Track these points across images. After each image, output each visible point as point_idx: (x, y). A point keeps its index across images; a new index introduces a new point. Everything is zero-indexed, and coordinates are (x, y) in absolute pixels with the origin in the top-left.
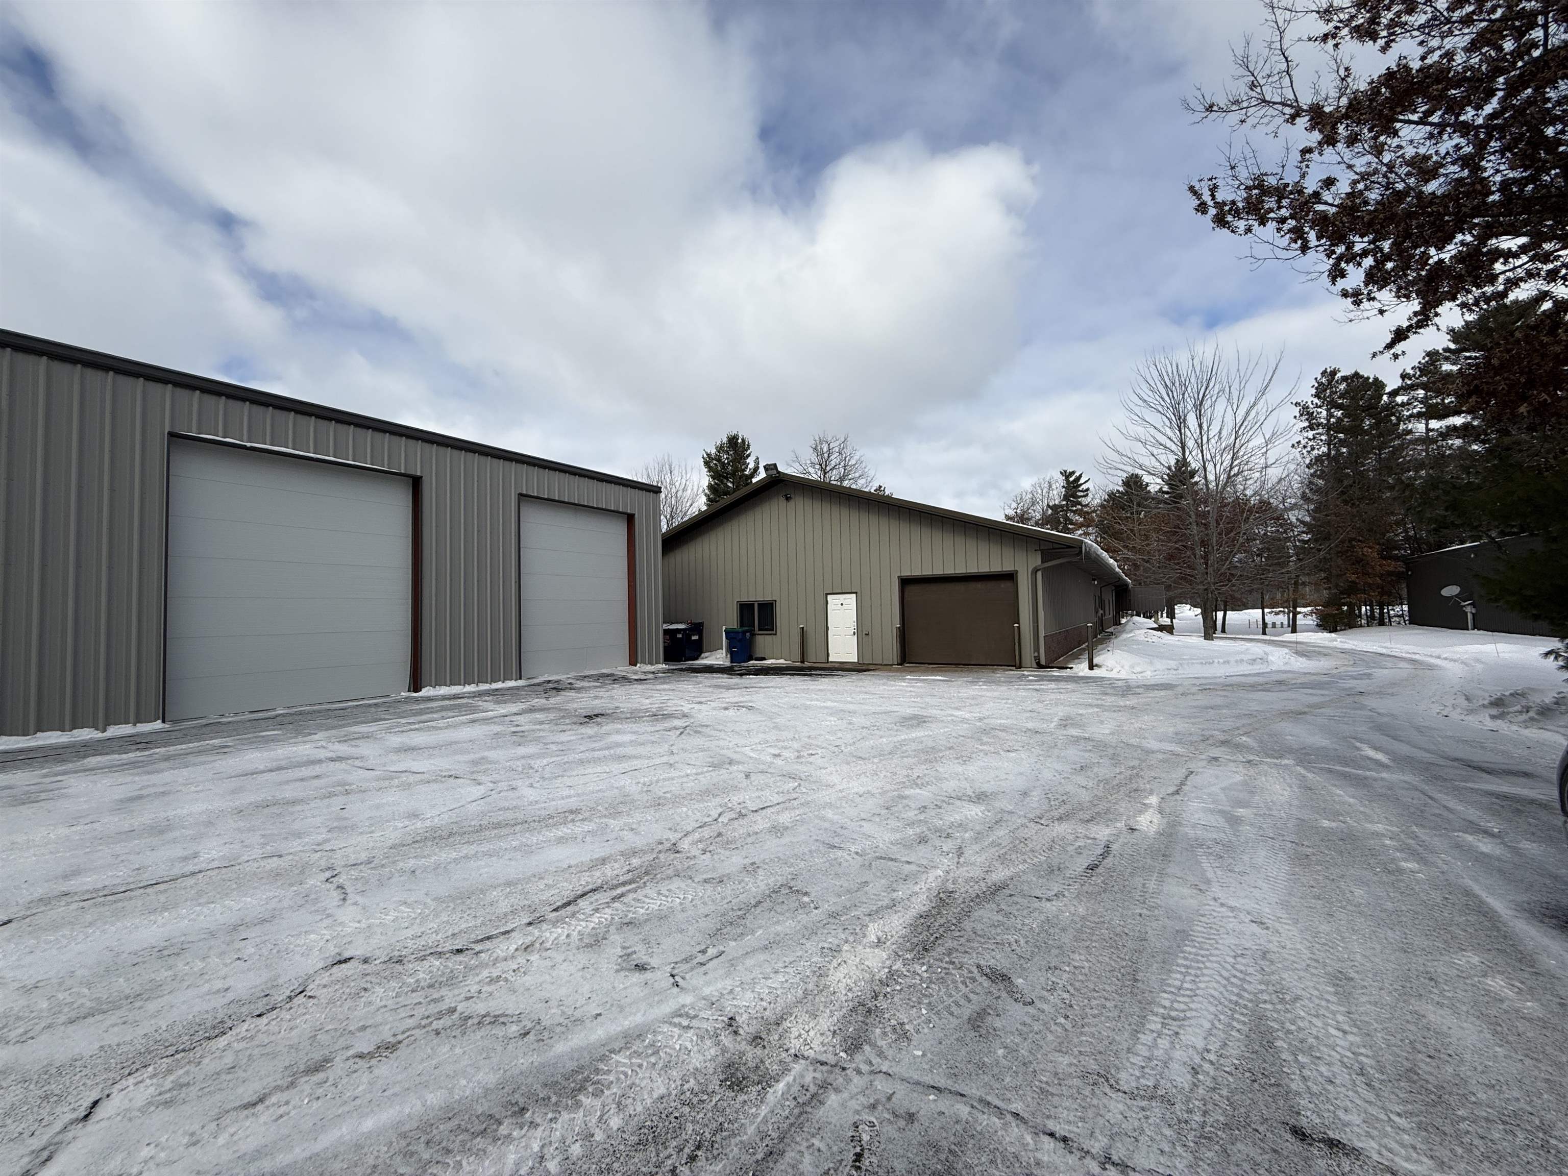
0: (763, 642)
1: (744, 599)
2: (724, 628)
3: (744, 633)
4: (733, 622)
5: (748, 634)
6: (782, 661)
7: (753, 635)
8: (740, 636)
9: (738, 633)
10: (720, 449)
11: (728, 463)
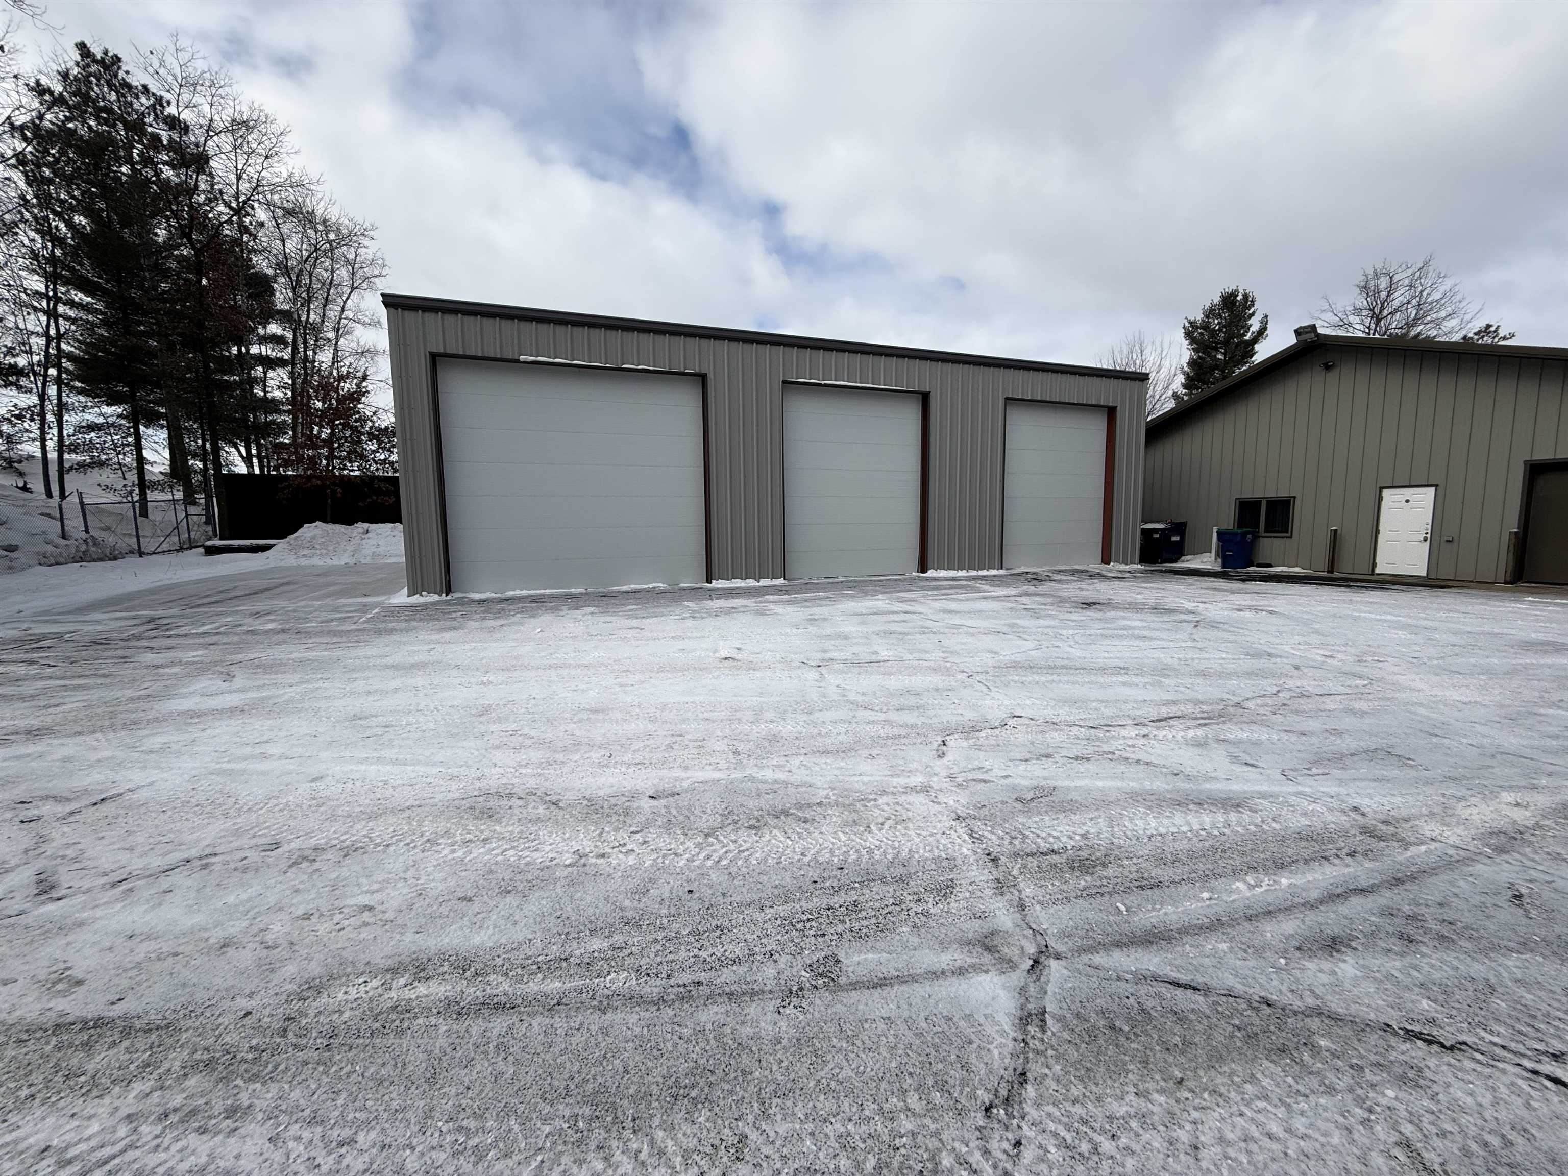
0: (1269, 546)
1: (1248, 494)
2: (1215, 529)
3: (1244, 535)
4: (1229, 521)
5: (1249, 536)
6: (1297, 569)
7: (1256, 537)
8: (1239, 538)
9: (1235, 534)
10: (1210, 313)
11: (1220, 330)
